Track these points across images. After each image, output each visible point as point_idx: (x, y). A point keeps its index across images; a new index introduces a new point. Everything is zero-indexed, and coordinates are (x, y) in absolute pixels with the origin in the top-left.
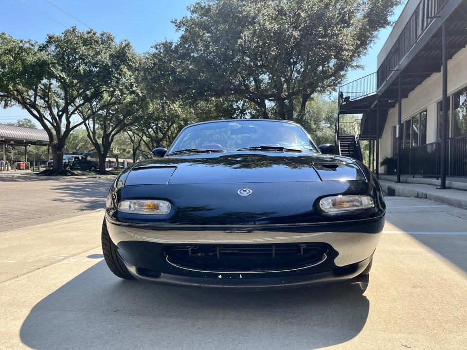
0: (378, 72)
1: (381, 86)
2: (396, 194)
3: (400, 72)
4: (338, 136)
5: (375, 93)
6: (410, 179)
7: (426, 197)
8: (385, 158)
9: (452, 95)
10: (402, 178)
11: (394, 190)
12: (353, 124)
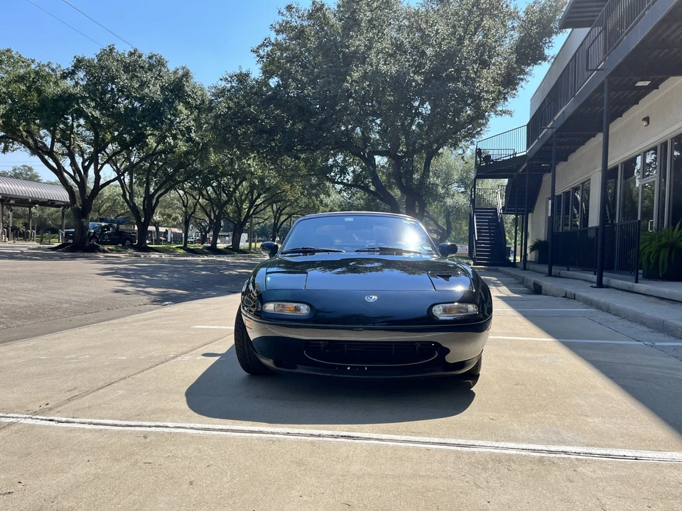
0: (528, 125)
1: (532, 143)
2: (543, 292)
3: (554, 130)
4: (474, 209)
5: (525, 153)
6: (564, 272)
7: (574, 297)
8: (536, 240)
9: (622, 163)
10: (555, 270)
11: (541, 287)
12: (495, 191)
